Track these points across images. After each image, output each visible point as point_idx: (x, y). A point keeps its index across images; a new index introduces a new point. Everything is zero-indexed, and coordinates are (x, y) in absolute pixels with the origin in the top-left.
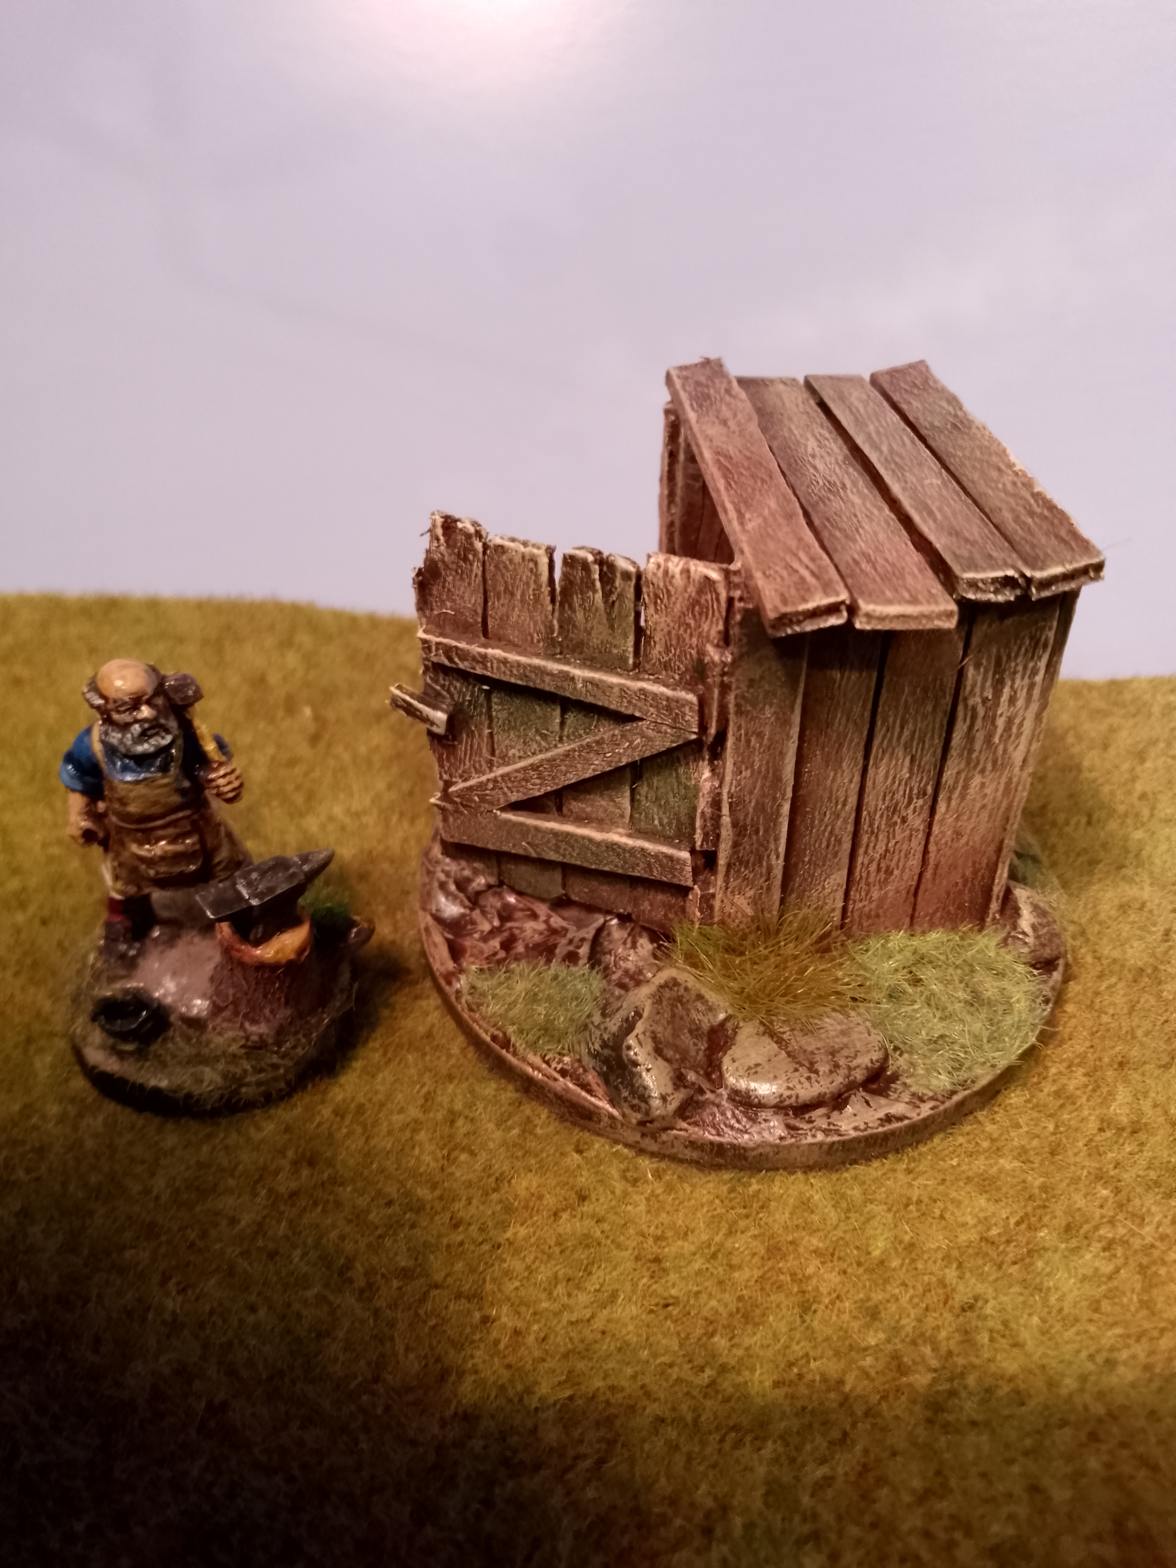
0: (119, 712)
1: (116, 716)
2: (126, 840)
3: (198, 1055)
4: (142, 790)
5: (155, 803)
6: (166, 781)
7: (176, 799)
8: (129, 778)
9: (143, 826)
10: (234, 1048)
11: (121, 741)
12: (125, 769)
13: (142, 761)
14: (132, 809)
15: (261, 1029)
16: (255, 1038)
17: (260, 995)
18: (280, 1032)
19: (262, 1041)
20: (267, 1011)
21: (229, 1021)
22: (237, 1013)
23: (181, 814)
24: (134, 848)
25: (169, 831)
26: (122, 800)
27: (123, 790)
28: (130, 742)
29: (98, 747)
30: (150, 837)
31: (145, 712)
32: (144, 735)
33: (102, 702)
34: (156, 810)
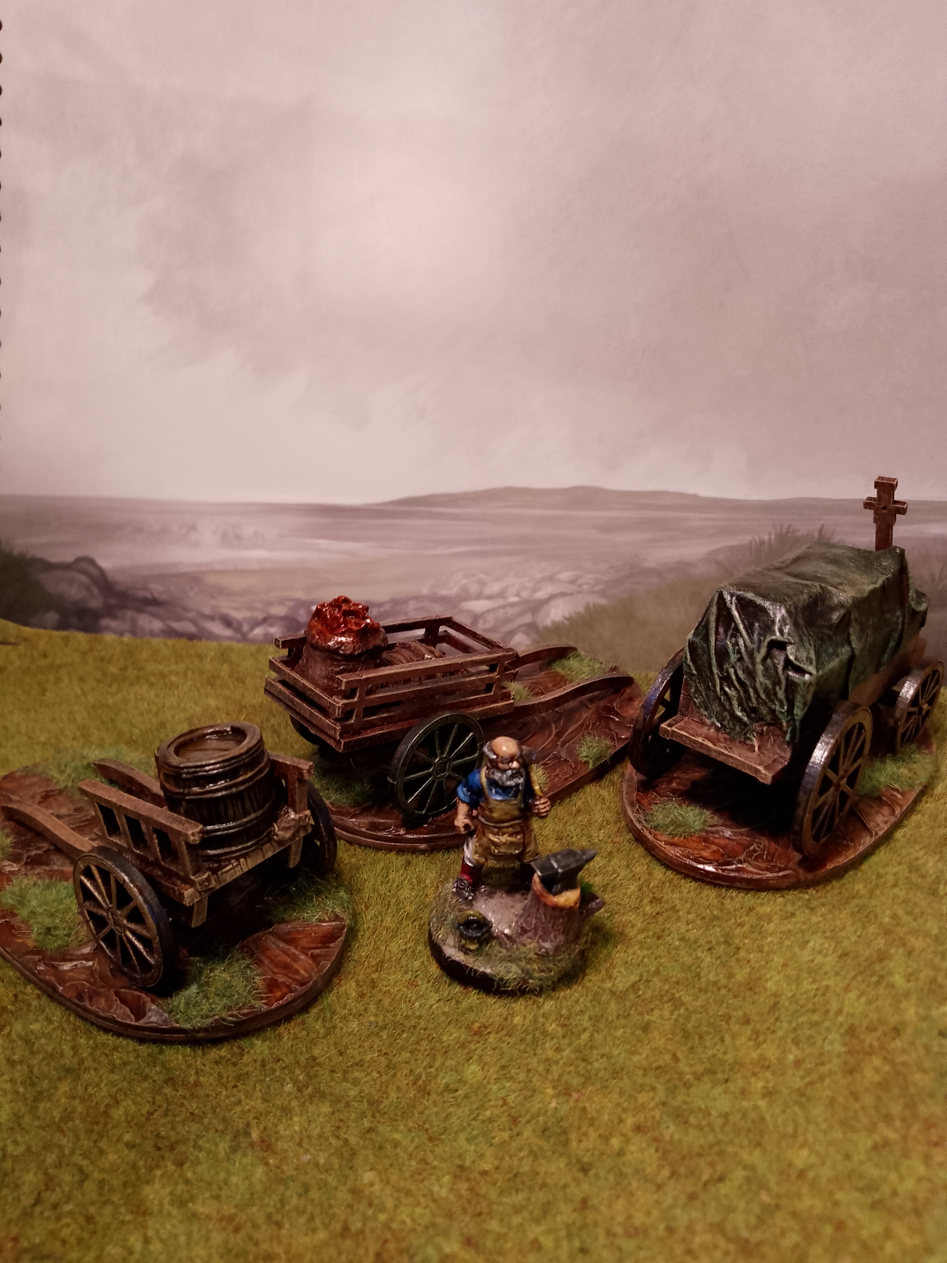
0: (502, 763)
1: (500, 765)
2: (486, 831)
3: (510, 956)
4: (503, 805)
5: (507, 813)
6: (515, 802)
7: (516, 813)
8: (499, 798)
9: (498, 825)
10: (532, 955)
11: (500, 778)
12: (497, 793)
13: (505, 790)
14: (495, 815)
15: (547, 945)
16: (543, 950)
17: (550, 925)
18: (557, 949)
19: (547, 952)
20: (552, 936)
21: (531, 938)
22: (536, 934)
23: (517, 822)
24: (491, 837)
25: (510, 829)
26: (491, 811)
27: (493, 804)
28: (504, 779)
29: (484, 780)
30: (500, 831)
31: (515, 764)
32: (512, 777)
33: (495, 757)
34: (507, 817)
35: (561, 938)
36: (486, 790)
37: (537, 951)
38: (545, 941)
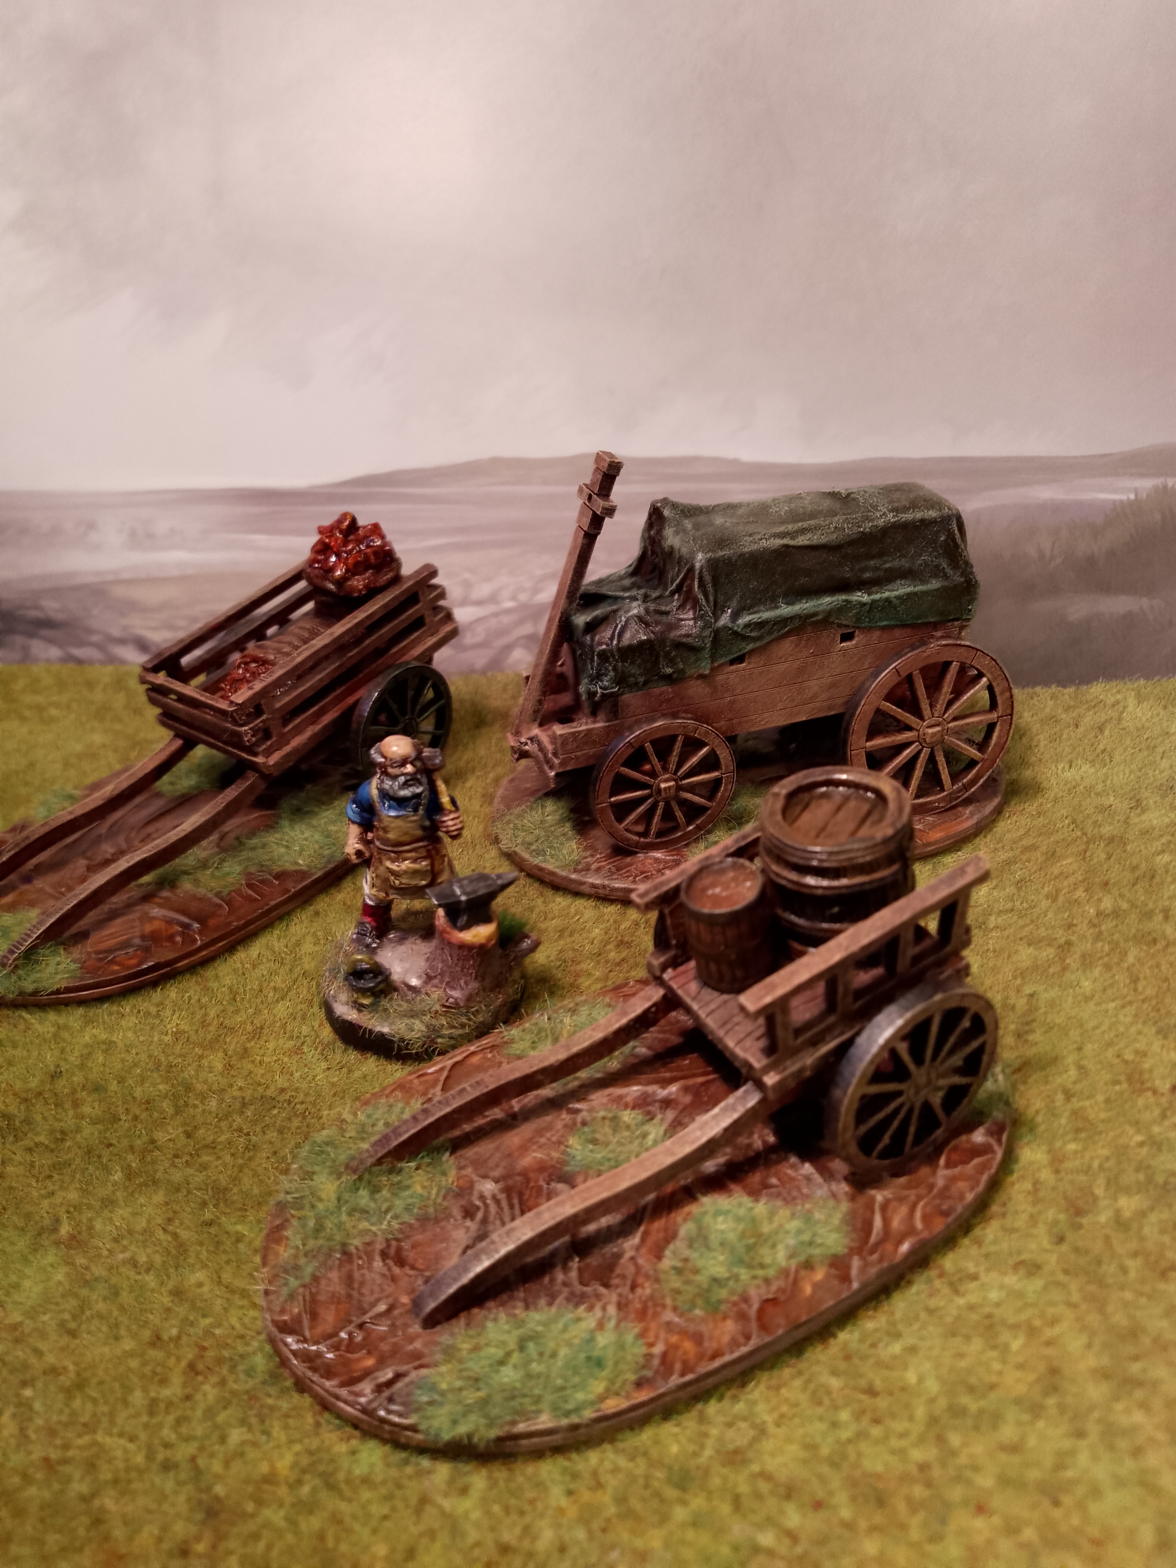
0: (392, 766)
1: (389, 769)
2: (383, 858)
3: (413, 1010)
4: (399, 823)
5: (406, 834)
6: (415, 818)
7: (419, 833)
8: (393, 813)
9: (396, 849)
10: (437, 1007)
11: (391, 787)
12: (390, 807)
13: (401, 802)
14: (391, 836)
15: (456, 994)
16: (451, 1000)
17: (459, 969)
18: (469, 999)
19: (457, 1003)
20: (462, 982)
21: (436, 986)
22: (441, 982)
23: (421, 844)
24: (388, 864)
25: (413, 854)
26: (385, 830)
27: (386, 822)
28: (396, 788)
29: (375, 792)
30: (399, 856)
31: (409, 768)
32: (406, 785)
33: (383, 760)
34: (406, 838)
35: (474, 985)
36: (378, 805)
37: (444, 1002)
38: (453, 988)
